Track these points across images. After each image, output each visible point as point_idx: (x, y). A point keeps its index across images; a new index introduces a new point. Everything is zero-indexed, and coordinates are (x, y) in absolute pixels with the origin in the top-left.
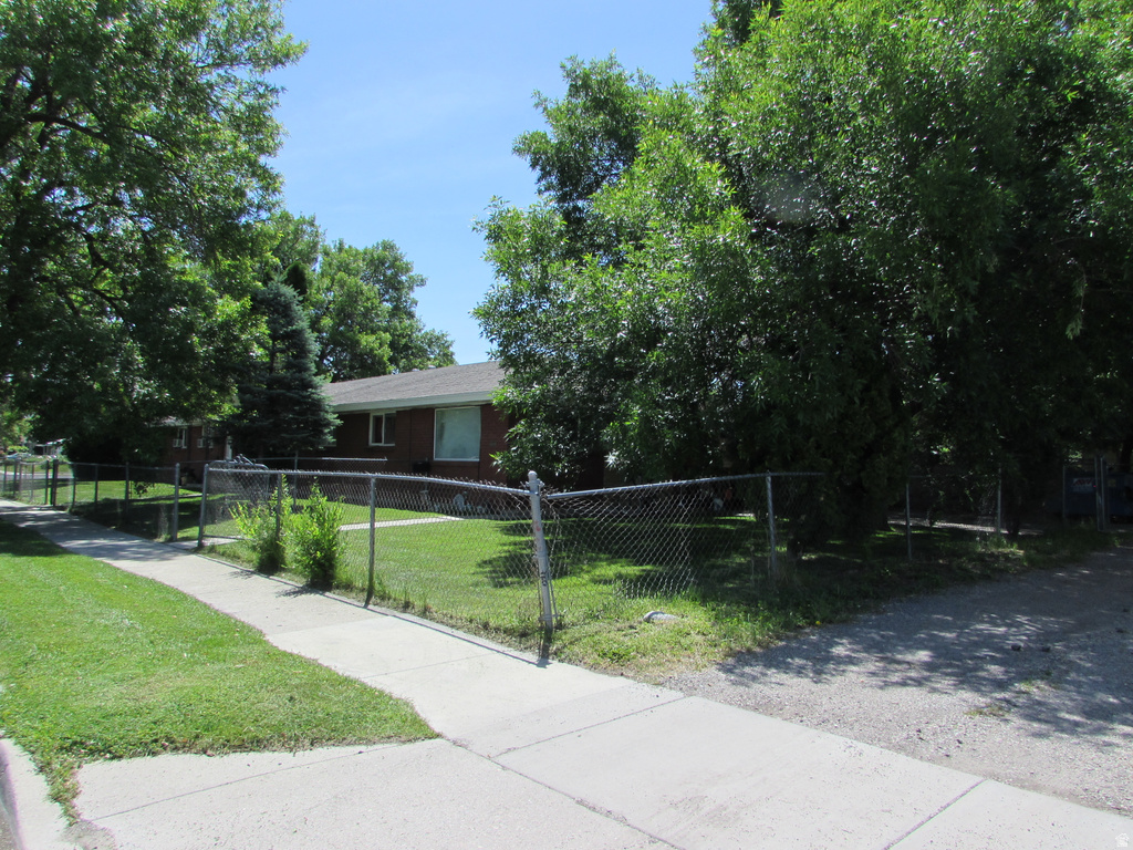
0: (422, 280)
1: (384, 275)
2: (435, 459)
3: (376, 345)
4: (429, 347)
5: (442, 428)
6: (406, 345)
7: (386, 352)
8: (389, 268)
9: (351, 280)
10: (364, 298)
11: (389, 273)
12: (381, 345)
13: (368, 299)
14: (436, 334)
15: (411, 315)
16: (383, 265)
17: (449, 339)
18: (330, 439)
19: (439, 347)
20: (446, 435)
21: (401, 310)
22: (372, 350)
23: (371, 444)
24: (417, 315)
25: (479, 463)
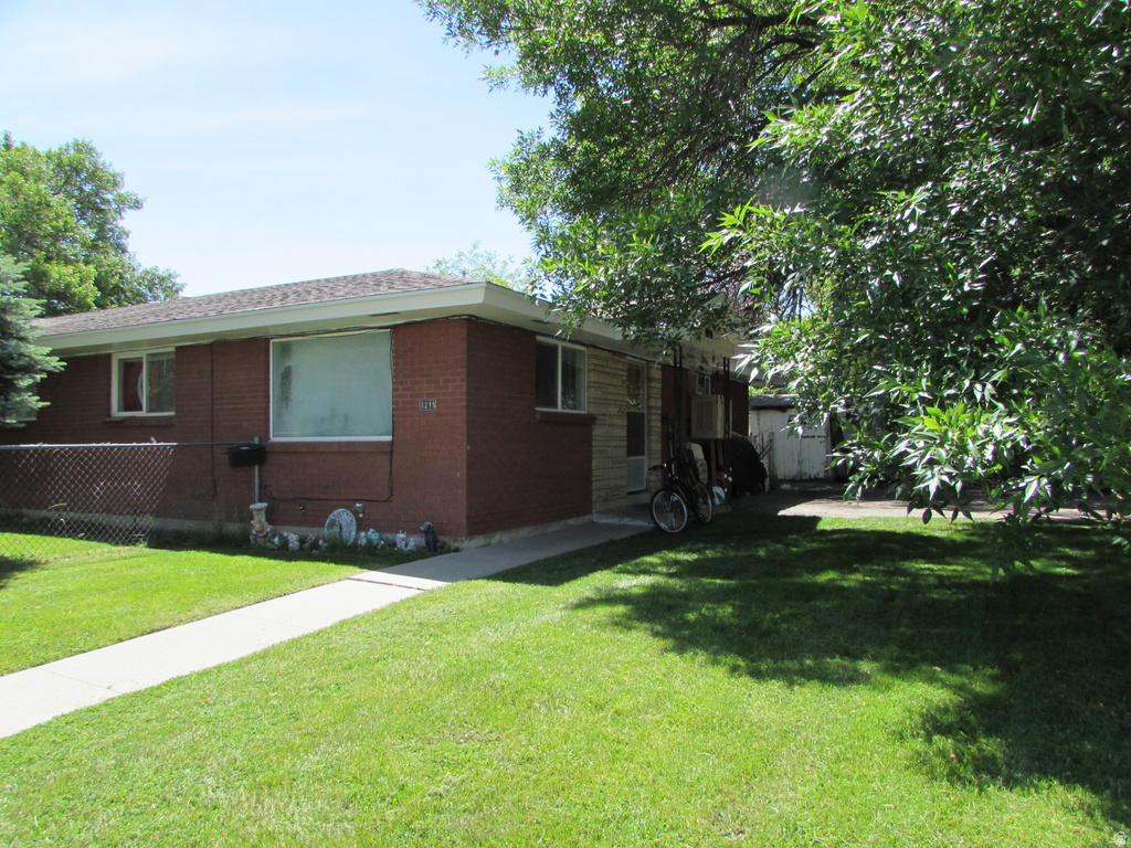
0: (137, 201)
1: (81, 189)
2: (274, 439)
3: (75, 280)
4: (151, 290)
5: (286, 376)
6: (116, 286)
7: (91, 293)
8: (86, 181)
9: (30, 187)
10: (52, 215)
11: (88, 188)
12: (82, 281)
13: (58, 217)
14: (160, 273)
15: (121, 249)
16: (78, 174)
17: (178, 281)
18: (35, 402)
19: (164, 290)
20: (298, 390)
21: (106, 239)
22: (68, 286)
23: (116, 412)
24: (130, 249)
25: (392, 443)
